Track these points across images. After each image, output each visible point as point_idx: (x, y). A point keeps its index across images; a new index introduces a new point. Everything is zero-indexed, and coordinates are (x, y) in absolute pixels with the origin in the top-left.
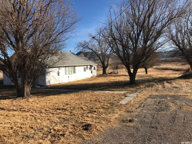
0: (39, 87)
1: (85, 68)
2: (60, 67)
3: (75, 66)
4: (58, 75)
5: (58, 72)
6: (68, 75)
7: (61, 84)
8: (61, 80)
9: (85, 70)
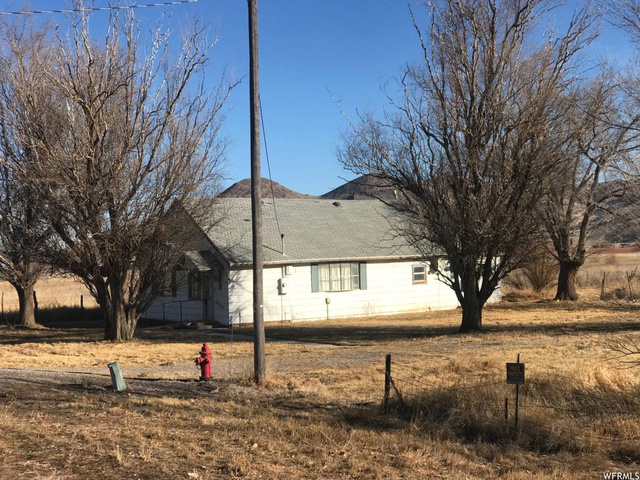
0: (210, 327)
1: (417, 270)
2: (286, 265)
3: (365, 262)
4: (280, 293)
5: (279, 281)
6: (321, 296)
7: (289, 324)
8: (288, 310)
9: (417, 278)
